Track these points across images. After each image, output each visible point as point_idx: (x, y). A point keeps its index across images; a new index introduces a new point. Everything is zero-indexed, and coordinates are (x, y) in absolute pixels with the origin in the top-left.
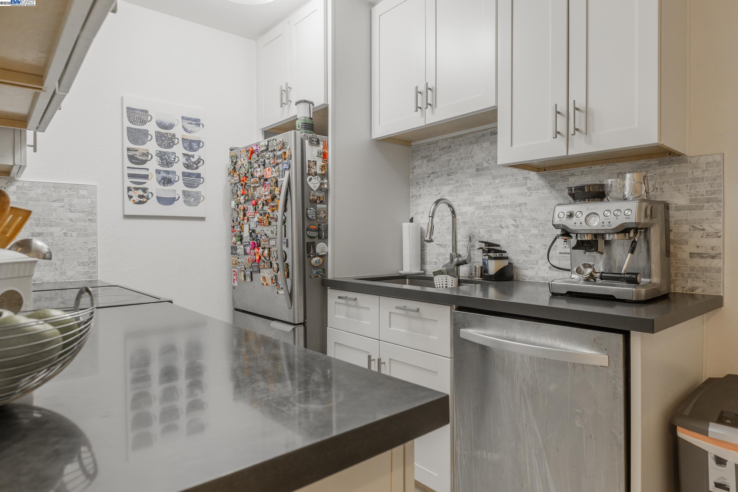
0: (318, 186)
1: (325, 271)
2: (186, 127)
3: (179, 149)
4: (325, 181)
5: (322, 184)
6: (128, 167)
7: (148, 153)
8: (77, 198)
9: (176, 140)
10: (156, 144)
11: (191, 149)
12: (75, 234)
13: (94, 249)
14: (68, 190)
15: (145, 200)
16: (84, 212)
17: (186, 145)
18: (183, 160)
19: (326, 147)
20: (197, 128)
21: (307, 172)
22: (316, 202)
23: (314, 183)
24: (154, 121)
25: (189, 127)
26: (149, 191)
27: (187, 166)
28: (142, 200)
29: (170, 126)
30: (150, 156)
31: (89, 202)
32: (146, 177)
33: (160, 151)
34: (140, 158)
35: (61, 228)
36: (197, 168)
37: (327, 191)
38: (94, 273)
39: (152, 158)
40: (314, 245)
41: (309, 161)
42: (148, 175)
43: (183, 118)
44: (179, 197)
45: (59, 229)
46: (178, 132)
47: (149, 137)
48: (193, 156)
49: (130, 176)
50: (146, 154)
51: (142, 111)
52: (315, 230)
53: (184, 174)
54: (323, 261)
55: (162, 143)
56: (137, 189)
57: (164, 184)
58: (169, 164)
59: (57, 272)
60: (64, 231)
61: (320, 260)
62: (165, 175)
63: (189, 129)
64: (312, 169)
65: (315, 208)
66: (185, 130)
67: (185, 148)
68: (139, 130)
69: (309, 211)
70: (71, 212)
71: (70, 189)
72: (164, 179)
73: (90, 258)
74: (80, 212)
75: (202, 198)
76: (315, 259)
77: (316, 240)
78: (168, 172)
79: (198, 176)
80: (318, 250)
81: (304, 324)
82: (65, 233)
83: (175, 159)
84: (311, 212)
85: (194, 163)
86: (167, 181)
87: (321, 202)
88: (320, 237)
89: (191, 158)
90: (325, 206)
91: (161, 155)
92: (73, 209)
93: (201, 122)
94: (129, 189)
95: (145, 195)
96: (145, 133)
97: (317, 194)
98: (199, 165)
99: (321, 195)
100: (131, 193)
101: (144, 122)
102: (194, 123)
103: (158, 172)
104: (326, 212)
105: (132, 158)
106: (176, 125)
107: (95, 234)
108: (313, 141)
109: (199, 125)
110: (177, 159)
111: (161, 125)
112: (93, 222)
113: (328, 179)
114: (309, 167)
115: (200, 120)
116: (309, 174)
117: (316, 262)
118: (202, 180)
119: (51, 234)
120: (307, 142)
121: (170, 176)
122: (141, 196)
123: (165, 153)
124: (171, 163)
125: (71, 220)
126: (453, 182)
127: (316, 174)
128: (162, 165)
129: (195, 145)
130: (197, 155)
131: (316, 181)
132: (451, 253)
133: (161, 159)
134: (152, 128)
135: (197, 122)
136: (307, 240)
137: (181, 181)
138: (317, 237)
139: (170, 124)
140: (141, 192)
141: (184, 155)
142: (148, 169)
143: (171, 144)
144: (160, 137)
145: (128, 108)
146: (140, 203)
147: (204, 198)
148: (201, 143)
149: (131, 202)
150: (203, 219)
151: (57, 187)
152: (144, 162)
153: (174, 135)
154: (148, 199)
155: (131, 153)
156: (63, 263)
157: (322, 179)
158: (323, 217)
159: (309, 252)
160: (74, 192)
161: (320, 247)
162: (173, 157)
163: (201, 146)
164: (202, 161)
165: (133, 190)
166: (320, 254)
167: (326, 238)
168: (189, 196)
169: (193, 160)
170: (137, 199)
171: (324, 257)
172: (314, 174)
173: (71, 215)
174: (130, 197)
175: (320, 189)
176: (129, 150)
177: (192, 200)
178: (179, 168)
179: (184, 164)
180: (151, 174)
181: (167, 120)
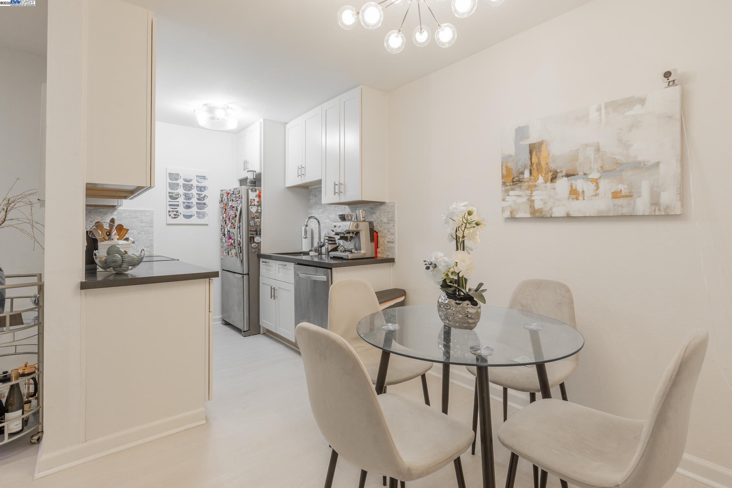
0: (255, 210)
1: (259, 250)
2: (198, 180)
3: (194, 191)
4: (259, 208)
5: (257, 209)
6: (169, 201)
7: (179, 194)
8: (145, 216)
9: (193, 187)
10: (183, 189)
11: (201, 191)
12: (143, 233)
13: (152, 240)
14: (140, 213)
15: (177, 216)
16: (148, 223)
17: (198, 189)
18: (196, 196)
19: (260, 193)
20: (204, 180)
21: (250, 204)
22: (254, 218)
23: (253, 209)
24: (182, 178)
25: (200, 180)
26: (179, 212)
27: (199, 199)
28: (175, 216)
29: (190, 181)
30: (180, 195)
31: (150, 218)
32: (178, 205)
33: (185, 193)
34: (175, 196)
35: (137, 230)
36: (204, 200)
37: (260, 213)
38: (152, 251)
39: (181, 196)
40: (253, 238)
41: (251, 199)
42: (179, 205)
43: (197, 176)
44: (194, 215)
45: (136, 231)
46: (194, 183)
47: (180, 186)
48: (202, 194)
49: (170, 205)
50: (178, 195)
51: (176, 174)
52: (254, 231)
53: (197, 203)
54: (258, 245)
55: (186, 189)
56: (173, 211)
57: (187, 208)
58: (189, 199)
59: (134, 251)
60: (138, 232)
61: (256, 245)
62: (187, 204)
63: (200, 181)
64: (252, 203)
65: (254, 221)
66: (198, 182)
67: (198, 191)
68: (175, 183)
69: (251, 222)
70: (142, 223)
71: (141, 212)
72: (187, 206)
73: (150, 244)
74: (146, 223)
75: (206, 214)
76: (254, 244)
77: (254, 236)
78: (188, 203)
79: (205, 204)
80: (255, 240)
81: (248, 274)
82: (138, 233)
83: (192, 196)
84: (252, 223)
85: (202, 197)
86: (188, 207)
87: (257, 218)
88: (257, 234)
89: (201, 195)
90: (260, 220)
91: (185, 195)
92: (142, 222)
93: (206, 177)
94: (169, 212)
95: (177, 214)
96: (178, 185)
97: (255, 214)
98: (205, 199)
99: (258, 214)
100: (170, 213)
101: (177, 179)
102: (202, 178)
103: (184, 203)
104: (260, 222)
105: (171, 197)
106: (194, 180)
107: (153, 233)
108: (253, 190)
109: (205, 179)
110: (193, 196)
111: (185, 180)
112: (152, 227)
113: (261, 207)
114: (251, 202)
115: (205, 176)
116: (251, 205)
117: (254, 246)
118: (206, 205)
119: (132, 233)
120: (250, 191)
121: (190, 204)
122: (175, 215)
123: (187, 194)
124: (190, 198)
125: (141, 226)
126: (322, 207)
127: (255, 205)
128: (186, 199)
129: (203, 189)
130: (204, 194)
131: (255, 208)
132: (318, 241)
133: (185, 196)
134: (181, 182)
135: (204, 178)
136: (250, 236)
137: (195, 207)
138: (255, 234)
139: (190, 179)
140: (175, 213)
141: (197, 194)
142: (179, 202)
143: (191, 189)
144: (185, 186)
145: (169, 173)
146: (175, 218)
147: (207, 215)
148: (206, 188)
149: (170, 218)
150: (207, 225)
151: (135, 211)
152: (177, 198)
153: (192, 185)
154: (179, 216)
155: (170, 195)
156: (137, 246)
157: (258, 207)
158: (258, 225)
159: (251, 241)
160: (143, 214)
161: (257, 239)
162: (192, 195)
163: (206, 189)
164: (206, 197)
165: (171, 212)
166: (257, 242)
167: (260, 234)
168: (199, 214)
169: (202, 196)
170: (173, 216)
171: (259, 244)
172: (253, 205)
173: (142, 224)
174: (170, 215)
175: (257, 212)
176: (169, 193)
177: (201, 216)
178: (194, 201)
179: (197, 198)
180: (180, 204)
181: (188, 178)
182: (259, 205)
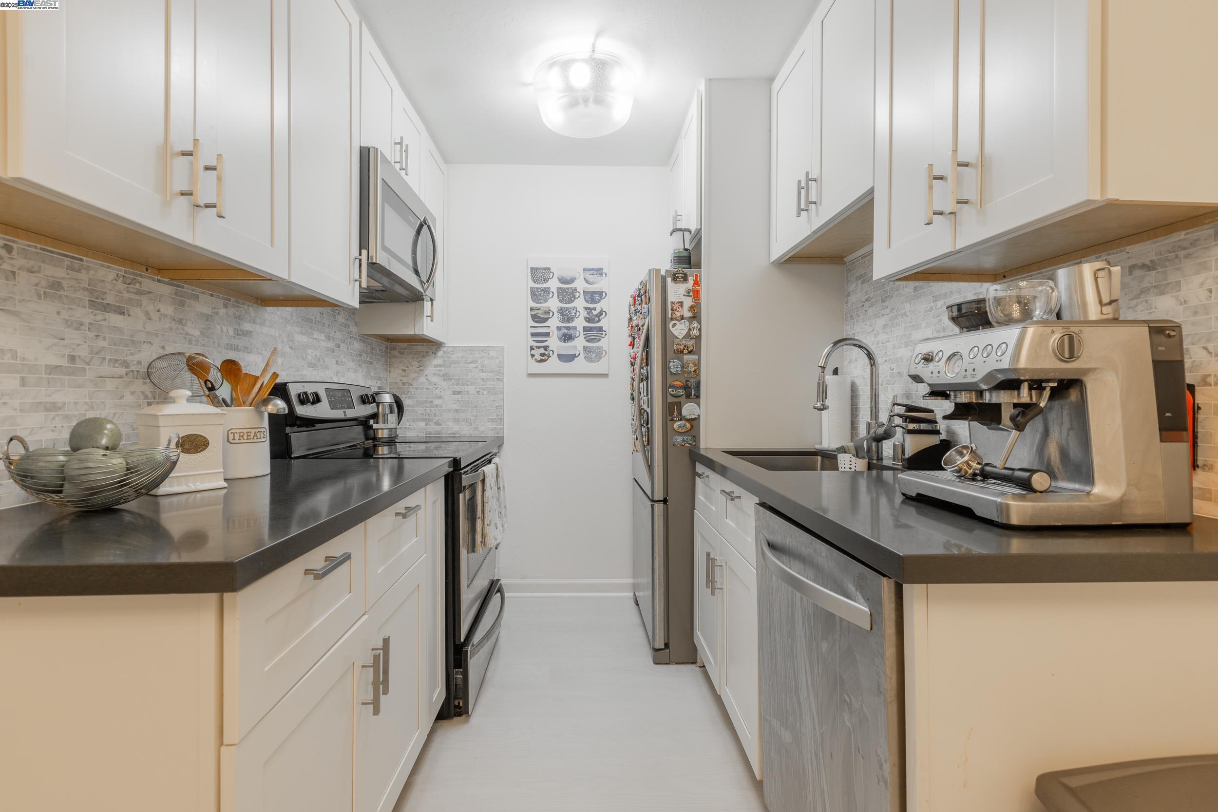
0: (685, 332)
1: (696, 438)
2: (588, 279)
3: (580, 304)
4: (695, 325)
5: (690, 330)
6: (531, 327)
7: (549, 310)
8: (488, 359)
9: (578, 294)
10: (557, 300)
11: (593, 301)
12: (485, 392)
13: (500, 407)
14: (481, 352)
15: (547, 358)
16: (494, 372)
17: (587, 298)
18: (584, 314)
19: (697, 283)
20: (599, 278)
21: (670, 316)
22: (682, 352)
23: (679, 330)
24: (555, 278)
25: (591, 278)
26: (550, 348)
27: (588, 320)
28: (543, 358)
29: (572, 280)
30: (551, 313)
31: (497, 363)
32: (547, 335)
33: (561, 307)
34: (542, 316)
35: (474, 387)
36: (599, 321)
37: (698, 338)
38: (501, 429)
39: (553, 315)
40: (679, 406)
41: (672, 303)
42: (550, 333)
43: (585, 270)
44: (580, 353)
45: (473, 388)
46: (580, 285)
47: (551, 294)
48: (595, 309)
49: (533, 335)
50: (548, 312)
51: (545, 269)
52: (681, 388)
53: (585, 329)
54: (692, 427)
55: (563, 298)
56: (539, 347)
57: (564, 341)
58: (570, 319)
59: (471, 427)
60: (477, 390)
61: (685, 425)
62: (566, 331)
63: (591, 281)
64: (676, 312)
65: (681, 360)
66: (587, 282)
67: (587, 301)
68: (541, 288)
69: (671, 364)
70: (483, 372)
71: (482, 351)
72: (565, 335)
73: (497, 415)
74: (490, 372)
75: (604, 353)
76: (679, 423)
77: (682, 399)
78: (568, 328)
79: (600, 329)
80: (685, 412)
81: (665, 501)
82: (478, 392)
83: (576, 313)
84: (675, 365)
85: (596, 316)
86: (567, 337)
87: (690, 352)
88: (688, 396)
89: (593, 311)
90: (696, 357)
91: (562, 311)
92: (484, 369)
93: (604, 271)
94: (532, 348)
95: (547, 353)
96: (547, 291)
97: (684, 342)
98: (600, 318)
99: (690, 343)
100: (533, 352)
101: (546, 280)
102: (596, 273)
103: (559, 328)
104: (698, 364)
105: (535, 318)
106: (578, 278)
107: (502, 393)
108: (678, 277)
109: (601, 274)
110: (578, 313)
111: (563, 281)
112: (501, 381)
113: (700, 323)
114: (672, 309)
115: (602, 269)
116: (672, 319)
117: (679, 427)
118: (604, 333)
119: (468, 393)
120: (669, 280)
121: (571, 332)
122: (542, 355)
123: (566, 309)
124: (572, 318)
125: (483, 380)
127: (682, 318)
128: (563, 321)
129: (597, 297)
130: (598, 307)
131: (683, 326)
132: (869, 420)
133: (563, 315)
134: (553, 284)
135: (599, 272)
136: (671, 399)
137: (582, 336)
138: (684, 396)
139: (572, 278)
140: (542, 351)
141: (586, 308)
142: (549, 327)
143: (573, 299)
144: (561, 292)
145: (532, 269)
146: (542, 361)
147: (606, 353)
148: (604, 294)
149: (533, 361)
150: (605, 375)
151: (472, 349)
152: (546, 320)
153: (575, 289)
154: (549, 357)
155: (534, 313)
156: (476, 419)
157: (691, 323)
158: (693, 370)
159: (671, 414)
160: (486, 354)
161: (689, 409)
162: (574, 312)
163: (603, 297)
164: (604, 313)
165: (535, 348)
166: (688, 417)
167: (698, 396)
168: (590, 352)
169: (595, 313)
170: (538, 357)
171: (694, 422)
172: (679, 318)
173: (483, 375)
174: (533, 356)
175: (688, 336)
176: (532, 309)
177: (593, 356)
178: (580, 323)
179: (585, 318)
180: (552, 331)
181: (568, 275)
182: (696, 317)
